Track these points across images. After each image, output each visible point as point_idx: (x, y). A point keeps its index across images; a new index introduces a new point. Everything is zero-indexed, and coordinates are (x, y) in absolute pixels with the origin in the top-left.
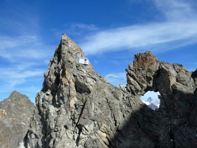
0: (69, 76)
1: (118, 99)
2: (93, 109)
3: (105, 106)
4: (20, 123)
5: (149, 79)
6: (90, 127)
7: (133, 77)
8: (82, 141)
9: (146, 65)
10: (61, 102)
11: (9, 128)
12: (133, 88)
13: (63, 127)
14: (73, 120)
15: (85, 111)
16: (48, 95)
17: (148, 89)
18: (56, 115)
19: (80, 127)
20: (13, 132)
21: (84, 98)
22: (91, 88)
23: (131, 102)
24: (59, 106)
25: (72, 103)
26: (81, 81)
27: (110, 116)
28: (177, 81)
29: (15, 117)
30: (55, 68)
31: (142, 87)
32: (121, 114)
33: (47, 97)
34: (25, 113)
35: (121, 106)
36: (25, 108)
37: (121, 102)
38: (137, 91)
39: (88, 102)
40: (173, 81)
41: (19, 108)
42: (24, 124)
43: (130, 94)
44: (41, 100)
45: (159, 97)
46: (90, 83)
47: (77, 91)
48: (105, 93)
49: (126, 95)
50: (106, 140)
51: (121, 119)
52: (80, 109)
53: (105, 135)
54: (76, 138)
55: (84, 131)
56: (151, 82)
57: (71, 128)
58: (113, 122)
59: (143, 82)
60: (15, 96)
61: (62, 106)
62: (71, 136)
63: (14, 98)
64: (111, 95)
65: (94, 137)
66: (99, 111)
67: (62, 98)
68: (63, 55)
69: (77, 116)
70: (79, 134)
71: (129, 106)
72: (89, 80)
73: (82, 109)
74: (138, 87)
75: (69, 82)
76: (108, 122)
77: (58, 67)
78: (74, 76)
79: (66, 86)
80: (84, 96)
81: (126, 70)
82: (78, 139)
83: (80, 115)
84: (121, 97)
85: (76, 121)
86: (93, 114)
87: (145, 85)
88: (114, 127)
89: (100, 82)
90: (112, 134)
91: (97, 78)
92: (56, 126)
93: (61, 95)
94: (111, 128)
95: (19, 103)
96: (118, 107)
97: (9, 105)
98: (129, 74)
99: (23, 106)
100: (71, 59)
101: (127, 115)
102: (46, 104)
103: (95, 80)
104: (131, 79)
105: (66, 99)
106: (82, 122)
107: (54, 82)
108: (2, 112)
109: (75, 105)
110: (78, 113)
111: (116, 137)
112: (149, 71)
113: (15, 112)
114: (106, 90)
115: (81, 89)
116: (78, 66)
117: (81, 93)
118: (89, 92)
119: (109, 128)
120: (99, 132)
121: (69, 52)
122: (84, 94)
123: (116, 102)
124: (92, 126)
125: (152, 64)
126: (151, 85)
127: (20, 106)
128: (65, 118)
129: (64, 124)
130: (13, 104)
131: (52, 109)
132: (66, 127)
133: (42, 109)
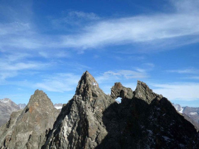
0: (90, 90)
1: (107, 99)
2: (98, 102)
3: (102, 102)
4: (46, 112)
5: (118, 93)
6: (97, 108)
7: (113, 91)
8: (94, 112)
9: (118, 87)
10: (87, 99)
11: (41, 114)
12: (113, 96)
13: (88, 108)
14: (92, 106)
15: (96, 103)
16: (80, 96)
17: (118, 97)
18: (85, 104)
19: (94, 108)
20: (43, 117)
21: (95, 99)
22: (98, 95)
23: (111, 101)
24: (85, 101)
25: (91, 100)
26: (94, 93)
27: (103, 105)
28: (127, 94)
29: (42, 108)
30: (83, 86)
31: (116, 95)
32: (107, 104)
33: (80, 97)
34: (48, 105)
35: (108, 102)
36: (48, 102)
37: (108, 100)
38: (114, 97)
39: (97, 100)
40: (126, 94)
41: (44, 102)
42: (48, 113)
43: (111, 98)
44: (77, 98)
45: (121, 99)
46: (97, 93)
47: (93, 96)
48: (102, 97)
49: (110, 98)
50: (102, 112)
51: (107, 106)
52: (94, 102)
53: (102, 110)
54: (93, 110)
55: (95, 109)
56: (119, 94)
57: (91, 108)
58: (104, 107)
59: (116, 94)
60: (41, 94)
61: (87, 101)
62: (91, 110)
63: (40, 95)
64: (105, 98)
65: (98, 111)
66: (100, 103)
67: (87, 98)
68: (87, 81)
69: (93, 104)
70: (94, 110)
71: (110, 102)
72: (97, 92)
73: (95, 102)
74: (115, 96)
75: (90, 93)
76: (103, 107)
77: (85, 86)
78: (92, 90)
79: (89, 94)
80: (95, 98)
81: (111, 89)
82: (93, 111)
83: (94, 104)
84: (108, 99)
85: (93, 106)
86: (98, 104)
87: (117, 95)
88: (105, 108)
89: (101, 93)
90: (104, 110)
91: (100, 92)
92: (85, 107)
93: (87, 97)
94: (104, 108)
95: (44, 99)
96: (107, 102)
97: (39, 99)
98: (112, 90)
99: (46, 101)
100: (91, 84)
101: (109, 105)
102: (80, 100)
103: (99, 92)
104: (113, 92)
105: (88, 99)
106: (94, 106)
107: (83, 91)
108: (36, 103)
109: (92, 101)
110: (93, 103)
111: (105, 111)
112: (119, 90)
113: (42, 104)
114: (103, 96)
115: (94, 95)
116: (93, 87)
117: (94, 97)
118: (97, 96)
119: (103, 108)
120: (100, 109)
121: (89, 80)
122: (95, 97)
123: (106, 100)
124: (98, 107)
125: (120, 87)
126: (119, 95)
127: (44, 101)
128: (88, 105)
129: (88, 107)
130: (41, 99)
131: (83, 102)
132: (89, 108)
133: (78, 102)
